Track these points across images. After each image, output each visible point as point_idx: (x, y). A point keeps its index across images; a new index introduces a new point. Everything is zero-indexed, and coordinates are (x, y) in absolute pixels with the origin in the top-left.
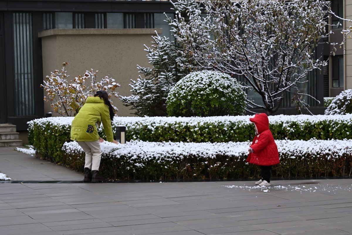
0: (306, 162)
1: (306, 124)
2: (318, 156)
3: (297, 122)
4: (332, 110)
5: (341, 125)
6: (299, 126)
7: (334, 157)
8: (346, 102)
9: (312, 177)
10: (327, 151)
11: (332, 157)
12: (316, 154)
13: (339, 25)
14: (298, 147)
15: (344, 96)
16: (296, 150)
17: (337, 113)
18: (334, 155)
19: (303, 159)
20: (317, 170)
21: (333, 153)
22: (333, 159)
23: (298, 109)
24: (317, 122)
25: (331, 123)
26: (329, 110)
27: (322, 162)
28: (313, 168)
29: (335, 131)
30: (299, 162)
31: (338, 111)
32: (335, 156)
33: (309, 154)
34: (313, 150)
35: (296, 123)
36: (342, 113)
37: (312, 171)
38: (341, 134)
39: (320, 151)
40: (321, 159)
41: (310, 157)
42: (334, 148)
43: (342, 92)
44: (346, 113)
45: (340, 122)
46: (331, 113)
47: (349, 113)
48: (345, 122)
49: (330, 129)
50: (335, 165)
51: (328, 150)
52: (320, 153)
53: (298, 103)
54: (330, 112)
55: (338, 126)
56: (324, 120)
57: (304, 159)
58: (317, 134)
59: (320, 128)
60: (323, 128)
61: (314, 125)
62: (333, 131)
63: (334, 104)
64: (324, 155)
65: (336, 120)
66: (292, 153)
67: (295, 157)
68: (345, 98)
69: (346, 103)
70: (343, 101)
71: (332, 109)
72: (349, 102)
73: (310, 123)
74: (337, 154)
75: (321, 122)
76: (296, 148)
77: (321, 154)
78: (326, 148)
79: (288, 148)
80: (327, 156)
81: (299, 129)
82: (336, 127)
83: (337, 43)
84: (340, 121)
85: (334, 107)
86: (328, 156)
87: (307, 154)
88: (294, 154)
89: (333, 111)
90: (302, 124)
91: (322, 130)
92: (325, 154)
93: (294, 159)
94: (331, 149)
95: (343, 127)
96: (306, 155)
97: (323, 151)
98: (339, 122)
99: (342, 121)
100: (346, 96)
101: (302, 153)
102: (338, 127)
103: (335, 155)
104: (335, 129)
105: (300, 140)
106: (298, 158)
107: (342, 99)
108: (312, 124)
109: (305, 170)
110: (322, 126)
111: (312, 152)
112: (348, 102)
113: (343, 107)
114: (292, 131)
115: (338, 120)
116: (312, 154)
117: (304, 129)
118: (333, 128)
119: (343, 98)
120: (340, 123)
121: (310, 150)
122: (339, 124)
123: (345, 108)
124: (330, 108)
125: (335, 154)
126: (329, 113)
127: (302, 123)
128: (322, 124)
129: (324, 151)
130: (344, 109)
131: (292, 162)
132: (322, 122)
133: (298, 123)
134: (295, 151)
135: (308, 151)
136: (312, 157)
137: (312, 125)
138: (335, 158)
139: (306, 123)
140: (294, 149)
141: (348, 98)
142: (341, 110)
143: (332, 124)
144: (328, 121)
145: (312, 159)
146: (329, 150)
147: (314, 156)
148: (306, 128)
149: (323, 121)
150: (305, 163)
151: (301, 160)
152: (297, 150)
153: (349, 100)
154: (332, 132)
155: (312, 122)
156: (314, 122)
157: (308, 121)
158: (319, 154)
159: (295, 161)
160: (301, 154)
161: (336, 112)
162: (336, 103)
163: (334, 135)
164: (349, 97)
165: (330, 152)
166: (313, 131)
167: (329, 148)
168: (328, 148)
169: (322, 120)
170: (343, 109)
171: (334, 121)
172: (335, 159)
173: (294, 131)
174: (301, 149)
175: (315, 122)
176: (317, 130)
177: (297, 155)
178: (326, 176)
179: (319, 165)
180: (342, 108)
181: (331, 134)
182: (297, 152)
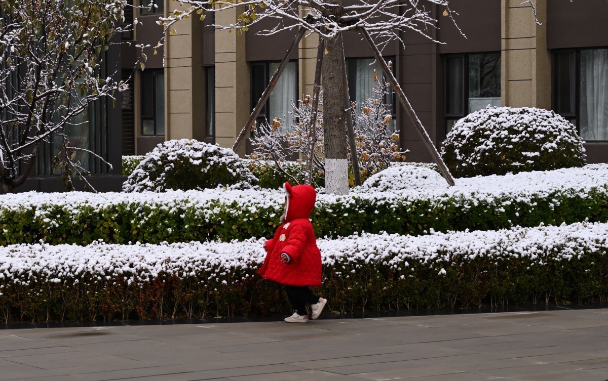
0: (82, 290)
1: (83, 211)
2: (108, 277)
3: (65, 207)
4: (138, 182)
5: (155, 214)
6: (69, 214)
7: (140, 279)
8: (167, 166)
9: (95, 320)
10: (126, 268)
11: (137, 279)
12: (103, 273)
13: (153, 6)
14: (67, 259)
15: (163, 154)
16: (62, 264)
17: (149, 188)
18: (141, 275)
19: (76, 285)
20: (106, 306)
21: (139, 272)
22: (139, 284)
23: (66, 179)
24: (105, 207)
25: (135, 210)
26: (131, 182)
27: (116, 290)
28: (97, 303)
29: (144, 226)
30: (68, 290)
31: (150, 184)
32: (144, 277)
33: (88, 273)
34: (98, 265)
35: (63, 209)
36: (158, 188)
37: (96, 308)
38: (156, 231)
39: (112, 268)
40: (115, 283)
41: (91, 279)
42: (140, 261)
43: (158, 145)
44: (166, 190)
45: (154, 207)
46: (136, 189)
47: (172, 189)
48: (164, 207)
49: (132, 222)
50: (142, 296)
51: (128, 264)
52: (113, 271)
53: (67, 167)
54: (134, 185)
55: (150, 216)
56: (121, 203)
57: (79, 283)
58: (107, 231)
59: (112, 220)
60: (119, 220)
61: (101, 212)
62: (139, 226)
63: (141, 171)
64: (121, 276)
65: (146, 203)
66: (54, 271)
67: (59, 280)
68: (164, 158)
69: (167, 169)
70: (160, 163)
71: (137, 180)
72: (173, 167)
73: (91, 209)
74: (146, 274)
75: (114, 207)
76: (62, 261)
77: (114, 274)
78: (124, 261)
79: (46, 261)
80: (125, 278)
81: (68, 222)
82: (145, 218)
83: (148, 45)
84: (154, 205)
85: (142, 176)
86: (129, 278)
87: (84, 273)
88: (58, 274)
89: (141, 185)
90: (76, 211)
91: (116, 223)
92: (122, 272)
93: (58, 283)
94: (135, 263)
95: (160, 217)
96: (83, 276)
97: (117, 267)
98: (151, 207)
99: (157, 205)
100: (166, 153)
101: (75, 271)
102: (150, 218)
103: (144, 275)
104: (142, 222)
105: (72, 244)
106: (66, 281)
107: (159, 160)
108: (96, 211)
109: (81, 306)
110: (116, 215)
111: (96, 269)
112: (171, 166)
113: (159, 176)
114: (54, 226)
115: (150, 203)
116: (96, 274)
117: (78, 221)
118: (139, 219)
119: (161, 157)
120: (153, 210)
121: (90, 265)
122: (152, 212)
123: (164, 178)
124: (133, 178)
125: (143, 272)
126: (132, 189)
127: (74, 208)
128: (117, 212)
129: (121, 267)
130: (162, 181)
131: (53, 290)
132: (116, 206)
133: (66, 209)
134: (60, 267)
135: (87, 268)
136: (96, 279)
137: (95, 214)
138: (142, 282)
139: (83, 208)
140: (57, 264)
141: (170, 158)
142: (157, 182)
143: (137, 211)
144: (129, 205)
145: (96, 284)
146: (131, 266)
147: (99, 278)
148: (83, 219)
149: (119, 204)
150: (80, 293)
151: (71, 286)
152: (65, 266)
153: (171, 161)
154: (137, 228)
155: (95, 207)
156: (100, 206)
157: (87, 205)
158: (110, 274)
159: (59, 289)
160: (73, 273)
161: (145, 186)
162: (145, 168)
163: (141, 234)
164: (173, 156)
165: (133, 270)
166: (98, 226)
167: (131, 260)
168: (128, 260)
169: (116, 203)
170: (160, 181)
171: (140, 204)
172: (142, 284)
173: (57, 225)
174: (71, 263)
175: (103, 207)
176: (105, 223)
177: (64, 276)
178: (125, 319)
179: (110, 296)
180: (158, 179)
181: (135, 232)
182: (63, 268)
